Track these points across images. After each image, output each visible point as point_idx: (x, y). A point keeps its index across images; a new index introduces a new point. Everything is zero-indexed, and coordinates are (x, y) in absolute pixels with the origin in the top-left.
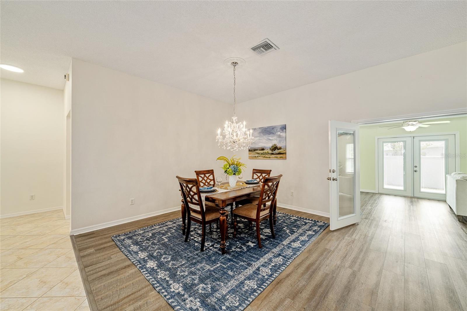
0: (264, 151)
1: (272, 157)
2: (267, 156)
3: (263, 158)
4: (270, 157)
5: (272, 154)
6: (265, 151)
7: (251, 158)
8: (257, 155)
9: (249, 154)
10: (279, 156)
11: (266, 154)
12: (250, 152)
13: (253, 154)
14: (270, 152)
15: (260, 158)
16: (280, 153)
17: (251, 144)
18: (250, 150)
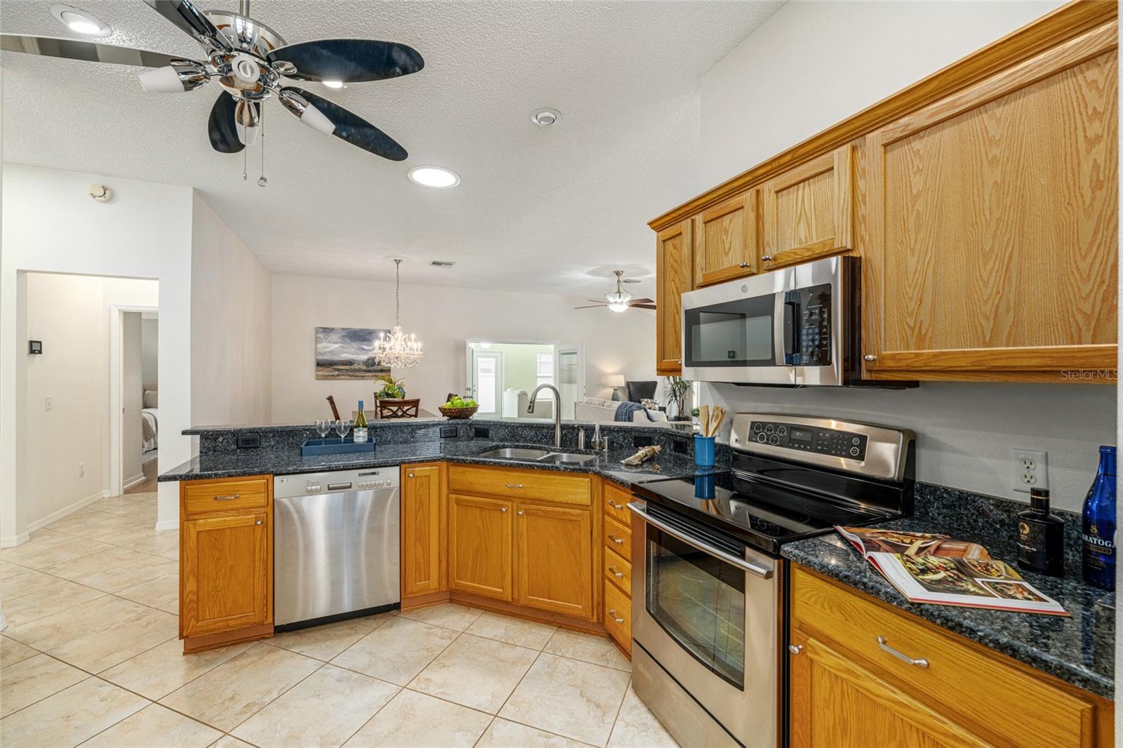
0: (352, 367)
1: (368, 376)
2: (358, 374)
3: (348, 378)
4: (363, 376)
5: (369, 371)
6: (356, 367)
7: (318, 378)
8: (337, 373)
9: (317, 371)
10: (380, 374)
11: (355, 370)
12: (320, 368)
13: (325, 372)
14: (364, 368)
15: (343, 377)
16: (382, 371)
17: (322, 354)
18: (320, 364)
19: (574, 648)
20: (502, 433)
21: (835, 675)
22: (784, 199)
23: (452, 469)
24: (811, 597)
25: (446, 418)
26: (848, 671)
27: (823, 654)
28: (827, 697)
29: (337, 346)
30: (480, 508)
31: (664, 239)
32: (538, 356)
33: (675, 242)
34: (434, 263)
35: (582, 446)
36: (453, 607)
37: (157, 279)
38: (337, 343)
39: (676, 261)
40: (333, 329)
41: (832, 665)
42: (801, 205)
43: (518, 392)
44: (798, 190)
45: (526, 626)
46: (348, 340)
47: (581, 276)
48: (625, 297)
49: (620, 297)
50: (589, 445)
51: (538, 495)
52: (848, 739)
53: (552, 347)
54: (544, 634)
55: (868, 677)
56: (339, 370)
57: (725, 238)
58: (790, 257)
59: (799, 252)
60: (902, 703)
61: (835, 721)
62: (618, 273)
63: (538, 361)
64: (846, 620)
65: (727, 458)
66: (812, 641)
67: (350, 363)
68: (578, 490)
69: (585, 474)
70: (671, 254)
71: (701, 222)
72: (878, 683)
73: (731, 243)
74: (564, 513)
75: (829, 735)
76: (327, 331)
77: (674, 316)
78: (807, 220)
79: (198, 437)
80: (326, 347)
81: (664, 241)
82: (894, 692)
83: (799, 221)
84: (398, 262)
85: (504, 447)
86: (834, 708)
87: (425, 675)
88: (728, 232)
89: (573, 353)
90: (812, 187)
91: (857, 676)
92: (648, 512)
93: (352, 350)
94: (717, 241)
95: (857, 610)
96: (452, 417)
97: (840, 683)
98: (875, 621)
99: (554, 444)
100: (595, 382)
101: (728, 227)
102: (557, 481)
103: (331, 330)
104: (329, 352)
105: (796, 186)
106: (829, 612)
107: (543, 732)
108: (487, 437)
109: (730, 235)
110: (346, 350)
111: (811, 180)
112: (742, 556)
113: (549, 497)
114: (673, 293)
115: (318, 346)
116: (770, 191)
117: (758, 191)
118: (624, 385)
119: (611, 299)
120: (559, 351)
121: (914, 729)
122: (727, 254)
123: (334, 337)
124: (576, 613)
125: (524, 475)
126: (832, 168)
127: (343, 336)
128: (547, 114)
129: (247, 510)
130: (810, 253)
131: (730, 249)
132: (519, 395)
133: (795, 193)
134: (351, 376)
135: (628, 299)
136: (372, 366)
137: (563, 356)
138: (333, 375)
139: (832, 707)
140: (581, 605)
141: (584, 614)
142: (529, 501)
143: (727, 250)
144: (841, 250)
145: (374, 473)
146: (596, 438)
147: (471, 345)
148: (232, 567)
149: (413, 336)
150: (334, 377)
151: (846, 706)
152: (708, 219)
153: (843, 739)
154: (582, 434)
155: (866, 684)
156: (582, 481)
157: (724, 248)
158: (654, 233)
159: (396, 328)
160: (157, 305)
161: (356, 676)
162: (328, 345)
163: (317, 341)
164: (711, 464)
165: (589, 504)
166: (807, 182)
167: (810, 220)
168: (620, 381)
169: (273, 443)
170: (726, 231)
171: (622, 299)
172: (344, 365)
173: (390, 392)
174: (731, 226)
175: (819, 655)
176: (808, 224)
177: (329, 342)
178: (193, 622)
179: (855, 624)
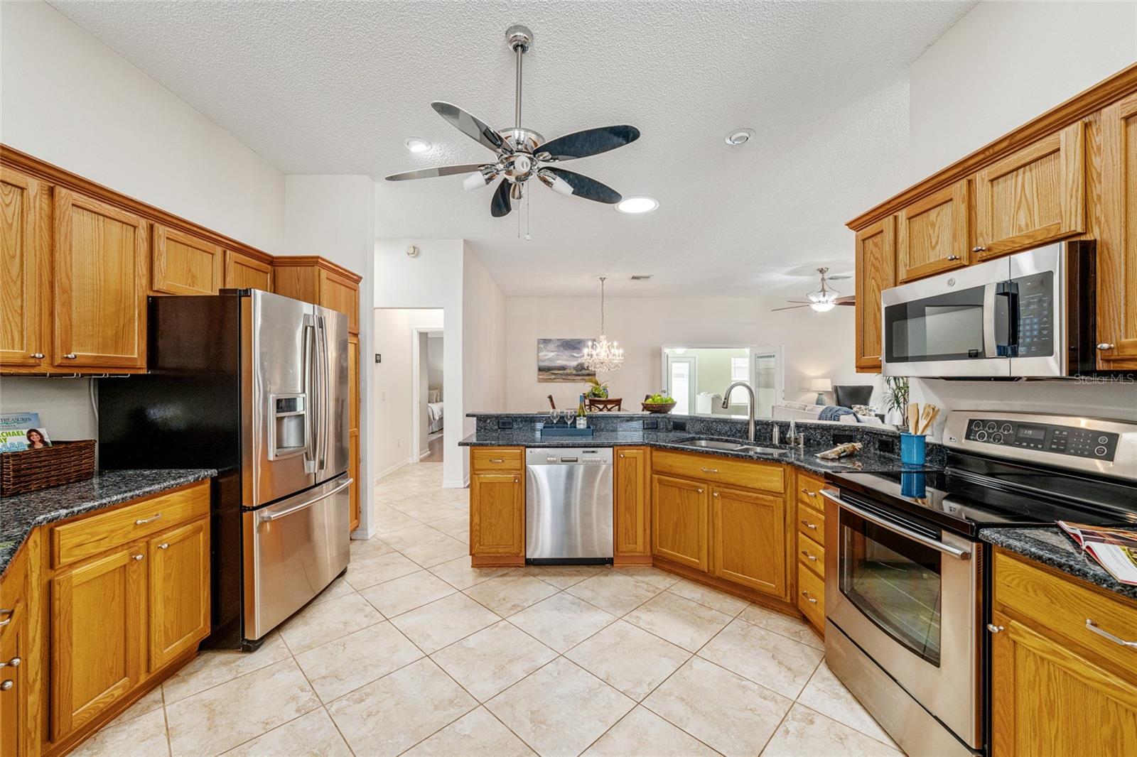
0: (565, 372)
2: (569, 377)
3: (562, 380)
4: (574, 380)
5: (578, 375)
6: (568, 371)
7: (540, 381)
8: (553, 377)
9: (539, 375)
10: (588, 378)
11: (567, 374)
12: (541, 373)
13: (545, 375)
14: (574, 372)
15: (558, 380)
16: (588, 375)
17: (543, 361)
18: (540, 370)
19: (767, 621)
20: (698, 426)
21: (1040, 657)
22: (1000, 186)
23: (655, 453)
24: (1013, 579)
25: (648, 413)
26: (1054, 653)
27: (1027, 636)
28: (1032, 679)
29: (553, 354)
30: (680, 488)
31: (864, 237)
32: (733, 360)
33: (875, 241)
34: (634, 278)
35: (776, 441)
36: (656, 571)
37: (442, 308)
38: (554, 351)
39: (876, 259)
40: (551, 340)
41: (1038, 647)
42: (1021, 191)
43: (712, 395)
44: (1017, 176)
45: (721, 596)
46: (562, 349)
47: (779, 277)
48: (830, 296)
49: (824, 296)
50: (784, 441)
51: (732, 480)
52: (1056, 722)
53: (747, 351)
54: (738, 604)
55: (1077, 660)
56: (555, 374)
57: (931, 231)
58: (1007, 246)
59: (1017, 240)
60: (1114, 685)
61: (1041, 702)
62: (821, 271)
63: (733, 365)
64: (1052, 602)
65: (940, 458)
66: (1014, 623)
67: (563, 368)
68: (773, 479)
69: (778, 464)
70: (872, 253)
71: (904, 218)
72: (1088, 666)
73: (938, 237)
74: (757, 498)
75: (1033, 715)
76: (546, 341)
77: (875, 314)
78: (1028, 206)
79: (475, 418)
80: (546, 355)
81: (864, 240)
82: (1105, 675)
83: (1019, 208)
84: (603, 280)
85: (700, 439)
86: (1040, 691)
87: (635, 613)
88: (935, 226)
89: (771, 356)
90: (1034, 171)
91: (1064, 658)
92: (841, 498)
93: (565, 357)
94: (923, 236)
95: (1065, 594)
96: (653, 412)
97: (1046, 666)
98: (1084, 604)
99: (747, 438)
100: (797, 385)
101: (935, 220)
102: (750, 469)
103: (550, 341)
104: (548, 359)
105: (1015, 172)
106: (1032, 595)
107: (736, 676)
108: (684, 430)
109: (937, 228)
110: (561, 357)
111: (1033, 165)
112: (939, 539)
113: (743, 482)
114: (873, 290)
115: (540, 354)
116: (983, 180)
117: (970, 182)
118: (831, 390)
119: (813, 299)
120: (756, 355)
121: (1130, 714)
122: (934, 248)
123: (551, 346)
124: (769, 590)
125: (719, 461)
126: (1058, 150)
127: (558, 346)
128: (741, 134)
129: (509, 471)
130: (1031, 240)
131: (937, 243)
132: (713, 398)
133: (1014, 180)
134: (564, 379)
135: (835, 296)
136: (581, 371)
137: (760, 359)
138: (550, 379)
139: (1037, 688)
140: (774, 584)
141: (777, 593)
142: (724, 485)
143: (933, 244)
144: (1070, 234)
145: (593, 452)
146: (791, 434)
147: (667, 351)
148: (500, 510)
149: (615, 344)
150: (551, 380)
151: (1053, 688)
152: (911, 215)
153: (1050, 721)
154: (776, 430)
155: (1076, 667)
156: (775, 470)
157: (931, 242)
158: (853, 233)
159: (601, 337)
160: (443, 327)
161: (583, 603)
162: (547, 353)
163: (539, 350)
164: (922, 463)
165: (783, 491)
166: (1028, 167)
167: (1031, 207)
168: (827, 385)
169: (521, 426)
170: (933, 225)
171: (826, 298)
172: (559, 370)
173: (597, 393)
174: (938, 219)
175: (1021, 636)
176: (1029, 210)
177: (548, 351)
178: (478, 545)
179: (1062, 607)
